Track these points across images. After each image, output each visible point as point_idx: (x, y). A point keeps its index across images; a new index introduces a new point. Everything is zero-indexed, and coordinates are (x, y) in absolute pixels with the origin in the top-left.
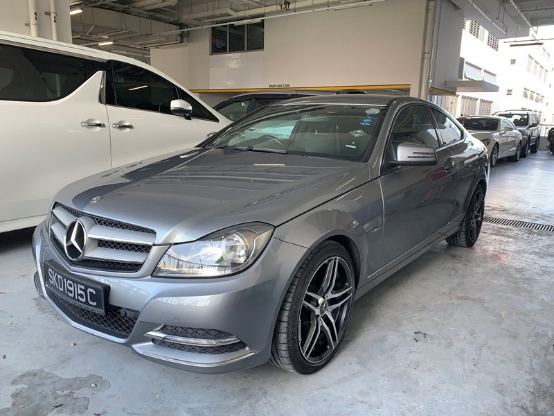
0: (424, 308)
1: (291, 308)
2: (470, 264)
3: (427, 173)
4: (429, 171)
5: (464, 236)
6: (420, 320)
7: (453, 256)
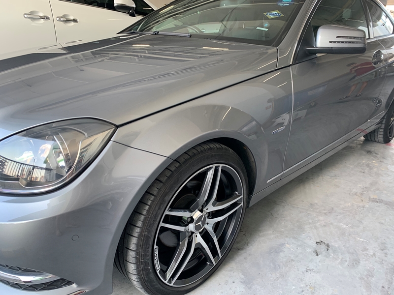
0: (331, 211)
1: (141, 234)
2: (385, 161)
3: (351, 67)
4: (354, 65)
5: (382, 133)
6: (325, 226)
7: (369, 152)
